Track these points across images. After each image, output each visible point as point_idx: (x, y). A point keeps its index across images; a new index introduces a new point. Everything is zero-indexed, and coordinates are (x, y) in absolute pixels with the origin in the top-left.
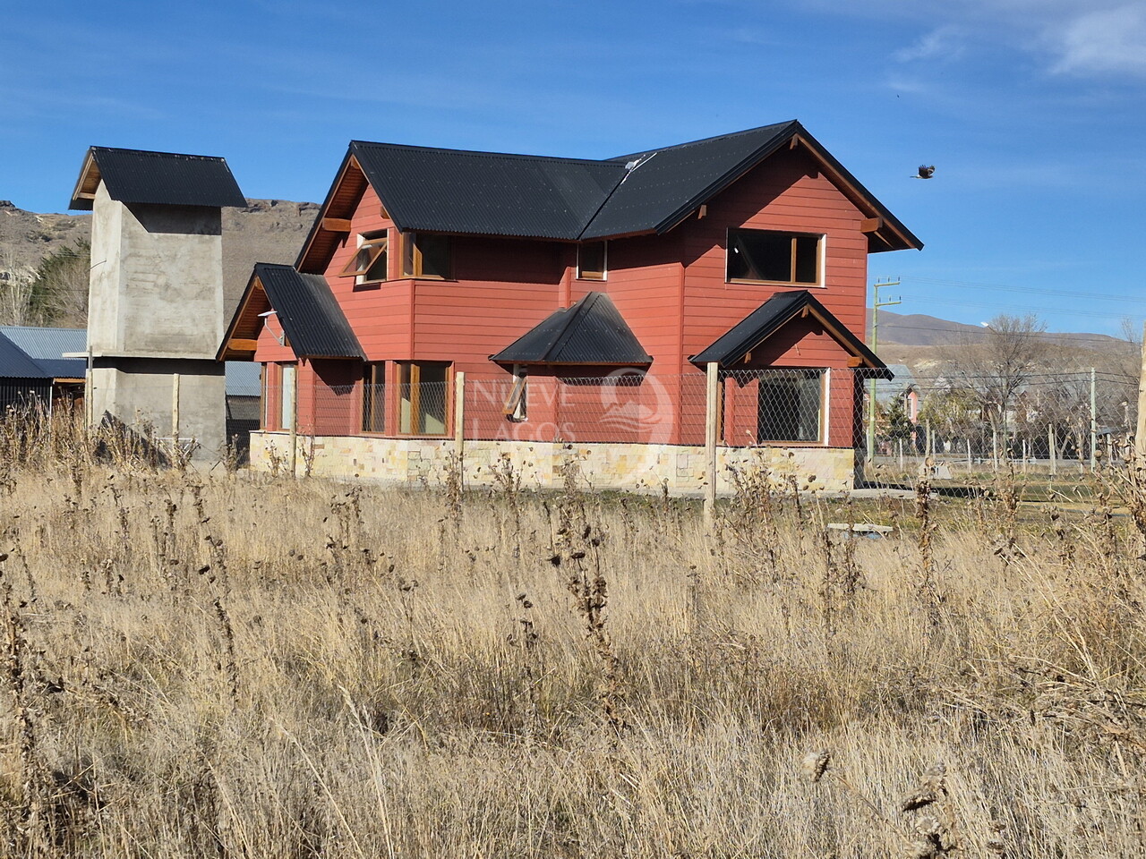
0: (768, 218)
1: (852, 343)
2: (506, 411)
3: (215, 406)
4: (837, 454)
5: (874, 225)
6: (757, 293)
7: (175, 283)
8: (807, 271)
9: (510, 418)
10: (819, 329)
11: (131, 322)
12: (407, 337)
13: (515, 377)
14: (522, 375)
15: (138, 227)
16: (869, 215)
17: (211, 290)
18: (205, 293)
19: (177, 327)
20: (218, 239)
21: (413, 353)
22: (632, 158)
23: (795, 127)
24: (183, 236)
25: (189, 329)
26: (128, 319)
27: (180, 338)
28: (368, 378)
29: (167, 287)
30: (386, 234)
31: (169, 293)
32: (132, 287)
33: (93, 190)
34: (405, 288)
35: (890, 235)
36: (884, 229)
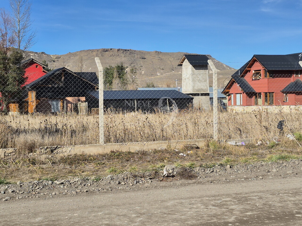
2: (283, 100)
3: (208, 102)
7: (200, 79)
9: (284, 101)
11: (193, 87)
12: (267, 88)
14: (286, 94)
15: (194, 69)
17: (207, 80)
18: (205, 81)
19: (201, 87)
20: (207, 70)
21: (268, 91)
22: (300, 53)
24: (201, 70)
25: (203, 87)
26: (193, 86)
27: (202, 89)
28: (256, 95)
30: (260, 70)
31: (200, 81)
32: (193, 80)
33: (183, 62)
34: (266, 80)
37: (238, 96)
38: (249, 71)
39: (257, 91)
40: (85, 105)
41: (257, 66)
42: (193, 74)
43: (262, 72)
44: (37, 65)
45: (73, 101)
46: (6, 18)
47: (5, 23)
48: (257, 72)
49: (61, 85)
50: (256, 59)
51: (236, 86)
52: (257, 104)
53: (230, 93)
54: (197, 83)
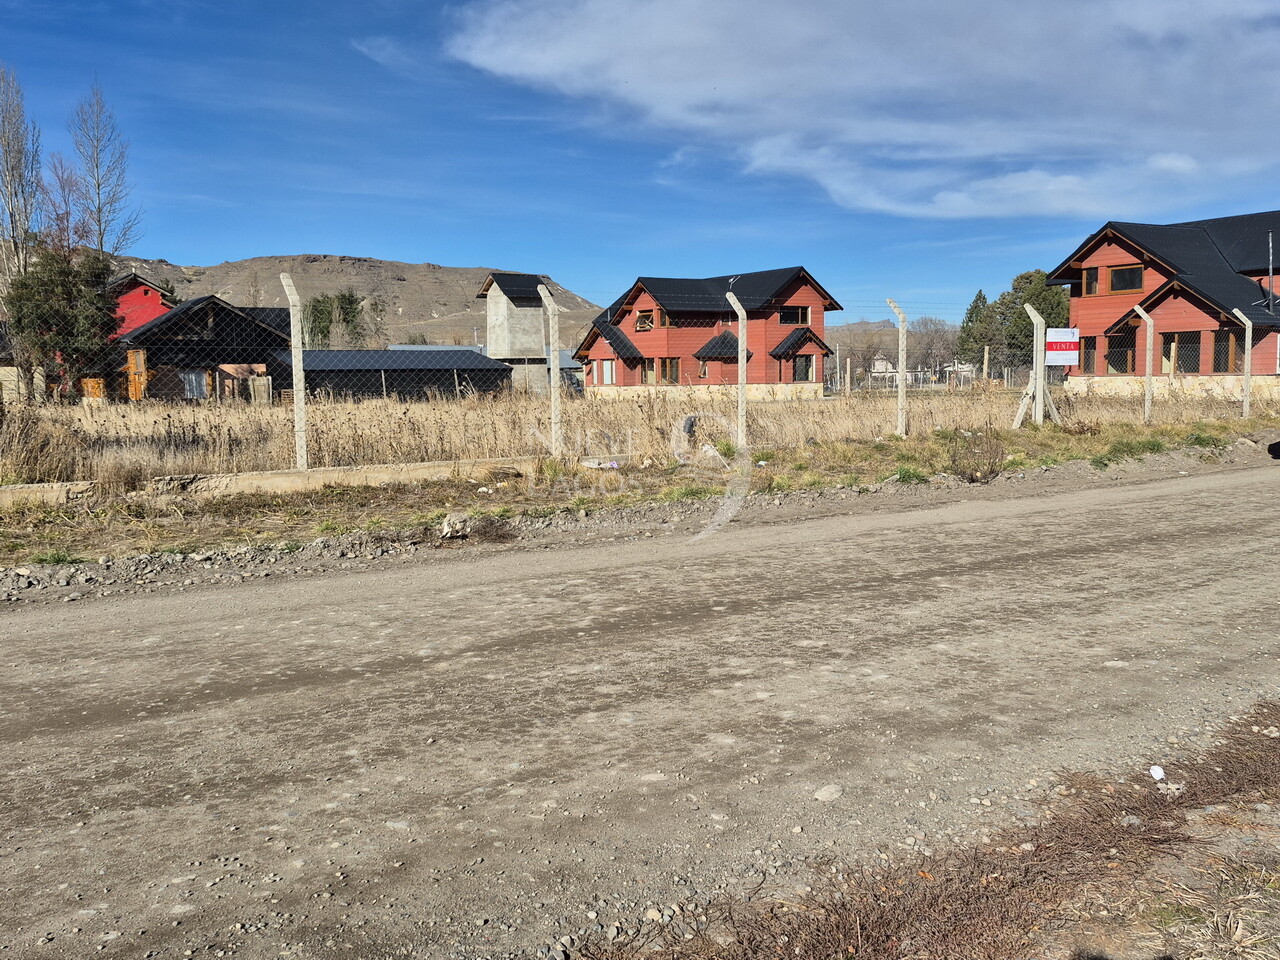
0: (792, 301)
1: (822, 345)
2: (699, 374)
4: (818, 385)
5: (827, 302)
6: (789, 328)
7: (527, 328)
8: (804, 319)
9: (700, 377)
10: (811, 340)
11: (513, 344)
12: (664, 349)
13: (701, 362)
14: (704, 361)
15: (513, 306)
16: (825, 298)
17: (540, 330)
18: (538, 332)
19: (528, 346)
20: (541, 309)
21: (668, 355)
22: (731, 277)
23: (802, 269)
24: (526, 308)
25: (534, 346)
26: (511, 343)
27: (530, 350)
28: (644, 364)
29: (524, 329)
30: (651, 311)
31: (525, 332)
32: (512, 330)
33: (487, 290)
34: (663, 331)
35: (833, 306)
36: (831, 304)
37: (607, 364)
38: (630, 312)
39: (645, 355)
40: (266, 382)
41: (646, 302)
42: (511, 316)
43: (655, 315)
44: (148, 288)
45: (237, 374)
46: (65, 177)
47: (64, 190)
48: (646, 316)
49: (207, 335)
50: (643, 286)
51: (603, 343)
52: (644, 381)
53: (590, 358)
54: (519, 335)
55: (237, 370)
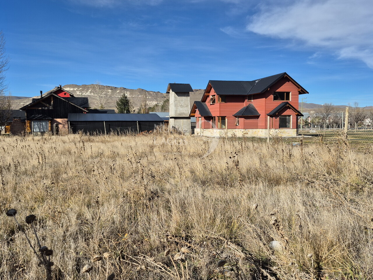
0: (281, 89)
1: (295, 110)
2: (236, 124)
3: (189, 124)
4: (293, 130)
5: (300, 90)
6: (279, 103)
7: (182, 105)
8: (288, 98)
9: (236, 125)
10: (290, 108)
11: (176, 111)
12: (219, 112)
13: (237, 118)
14: (238, 118)
15: (176, 96)
16: (299, 88)
18: (187, 106)
19: (183, 112)
20: (189, 97)
21: (220, 115)
22: (257, 80)
23: (285, 73)
24: (183, 97)
25: (185, 112)
26: (175, 111)
27: (184, 113)
28: (213, 119)
29: (181, 105)
30: (215, 95)
32: (176, 106)
33: (169, 90)
34: (219, 104)
35: (303, 91)
36: (302, 90)
38: (208, 96)
39: (213, 115)
41: (213, 91)
42: (176, 100)
43: (216, 97)
45: (63, 123)
49: (51, 108)
50: (211, 84)
52: (213, 127)
54: (179, 108)
55: (62, 121)
